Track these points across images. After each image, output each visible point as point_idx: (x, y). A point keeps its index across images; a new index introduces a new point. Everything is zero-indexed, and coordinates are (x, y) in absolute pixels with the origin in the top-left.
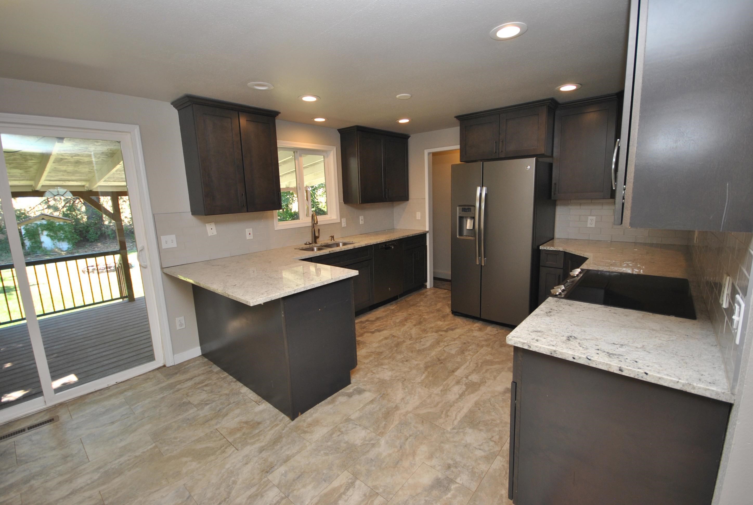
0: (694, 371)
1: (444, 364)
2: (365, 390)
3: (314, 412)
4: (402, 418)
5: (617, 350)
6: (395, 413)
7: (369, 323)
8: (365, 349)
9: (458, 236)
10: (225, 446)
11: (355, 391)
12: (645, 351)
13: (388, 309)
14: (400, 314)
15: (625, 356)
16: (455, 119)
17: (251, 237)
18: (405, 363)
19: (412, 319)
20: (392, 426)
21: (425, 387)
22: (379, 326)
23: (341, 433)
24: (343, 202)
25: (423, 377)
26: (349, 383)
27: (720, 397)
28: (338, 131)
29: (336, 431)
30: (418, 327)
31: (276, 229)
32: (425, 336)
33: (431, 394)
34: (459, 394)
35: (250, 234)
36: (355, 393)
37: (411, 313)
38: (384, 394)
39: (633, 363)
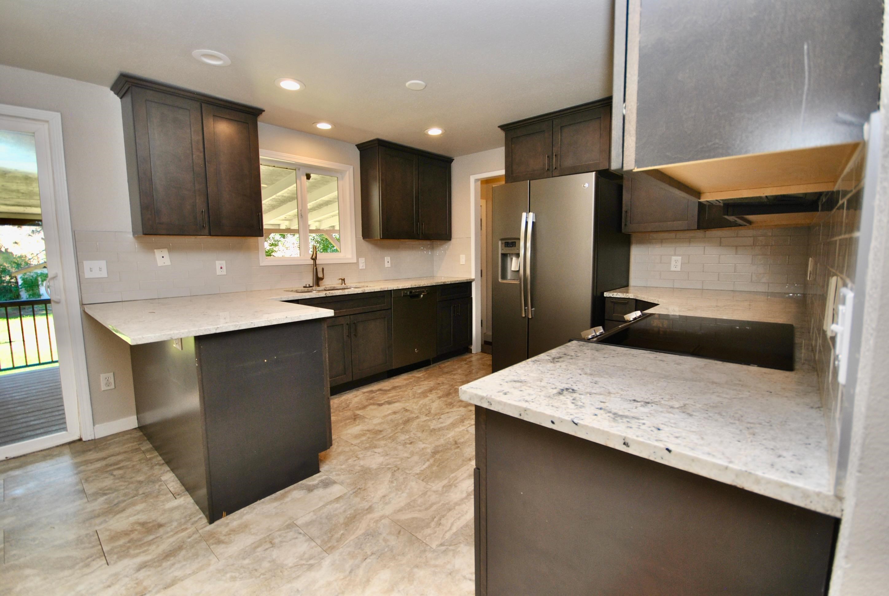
0: (766, 448)
1: (461, 449)
2: (335, 482)
3: (247, 513)
4: (372, 525)
5: (634, 410)
6: (365, 517)
7: (380, 393)
8: (360, 426)
9: (500, 280)
10: (94, 557)
11: (321, 484)
12: (684, 412)
13: (412, 376)
14: (426, 383)
15: (643, 419)
16: (499, 129)
17: (224, 272)
18: (408, 446)
19: (439, 389)
20: (353, 537)
21: (423, 480)
22: (392, 397)
23: (271, 546)
24: (361, 237)
25: (424, 467)
26: (318, 471)
27: (811, 502)
28: (356, 147)
29: (266, 542)
30: (443, 399)
31: (261, 265)
32: (448, 411)
33: (427, 491)
34: (467, 492)
35: (221, 268)
36: (319, 486)
37: (440, 383)
38: (360, 488)
39: (652, 431)
